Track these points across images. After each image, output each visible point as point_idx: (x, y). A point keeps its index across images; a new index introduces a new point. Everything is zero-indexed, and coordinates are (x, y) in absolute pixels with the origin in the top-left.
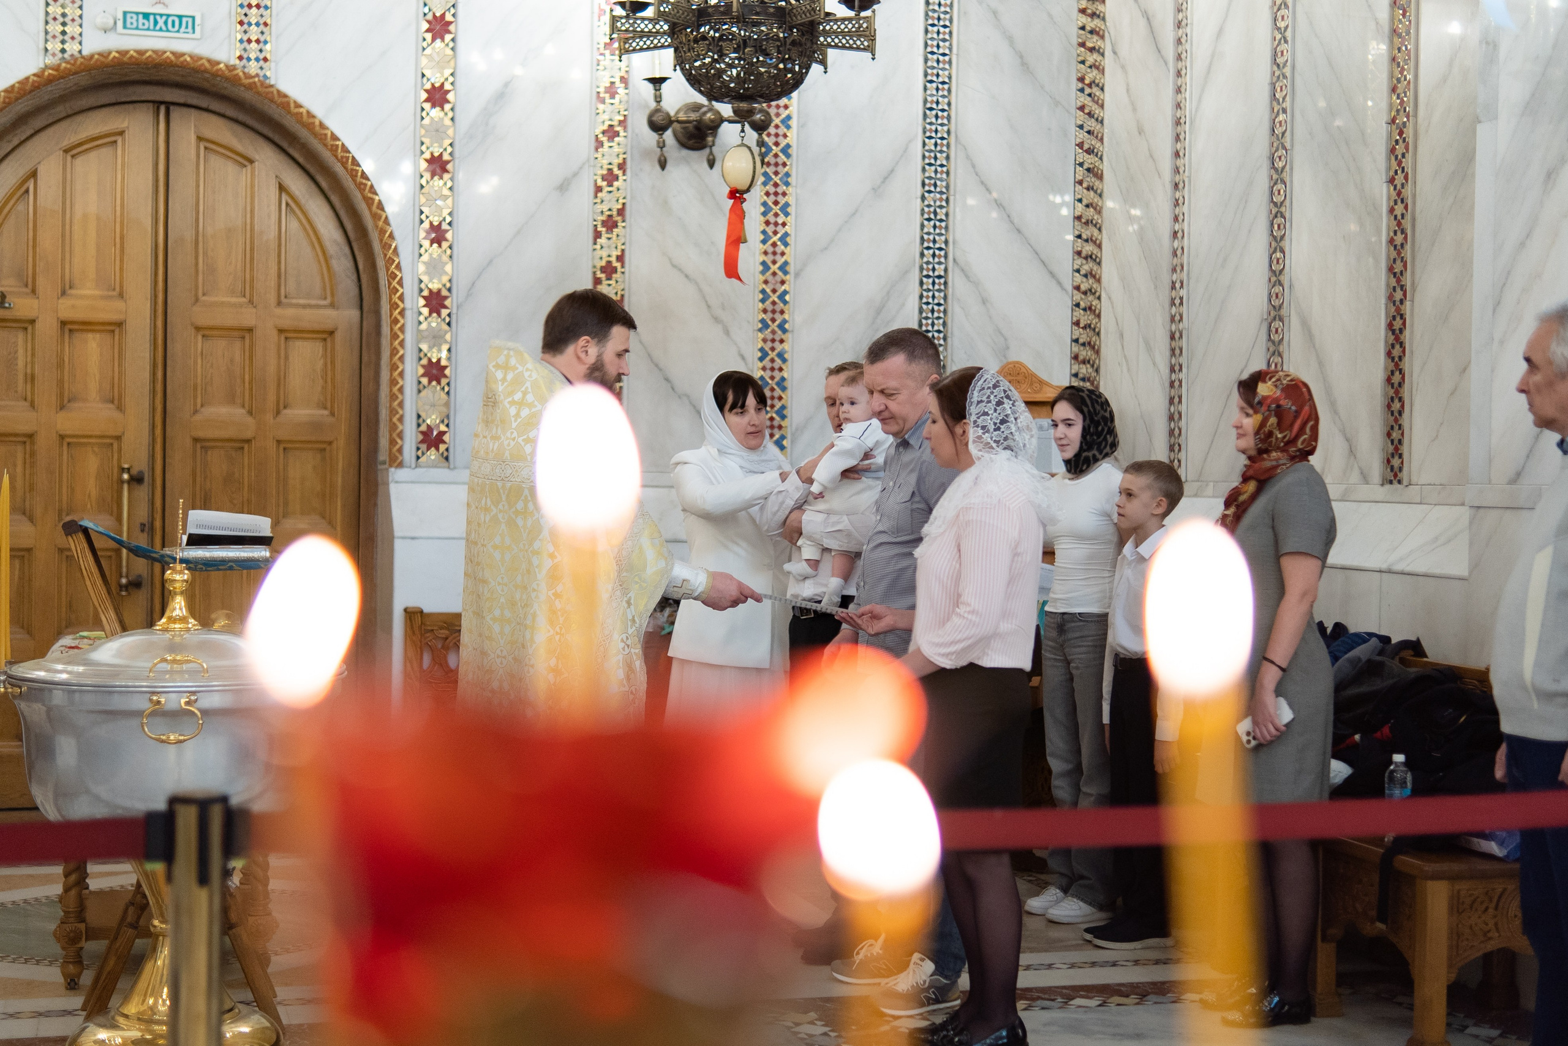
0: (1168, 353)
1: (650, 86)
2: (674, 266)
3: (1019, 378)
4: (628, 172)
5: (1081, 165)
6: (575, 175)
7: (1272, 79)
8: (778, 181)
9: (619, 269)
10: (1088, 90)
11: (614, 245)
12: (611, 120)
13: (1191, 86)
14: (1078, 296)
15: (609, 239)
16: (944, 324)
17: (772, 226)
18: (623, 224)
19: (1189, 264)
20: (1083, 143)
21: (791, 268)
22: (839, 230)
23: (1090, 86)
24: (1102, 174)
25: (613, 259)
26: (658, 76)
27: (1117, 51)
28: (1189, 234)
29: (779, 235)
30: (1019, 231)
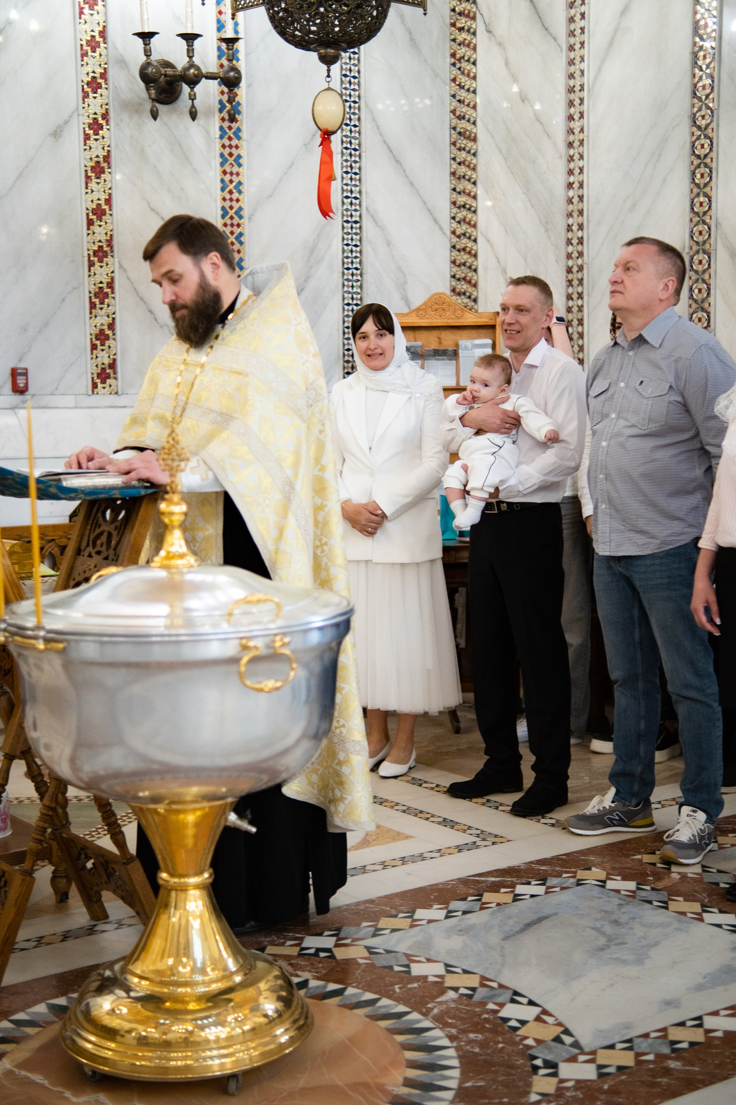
0: (564, 284)
1: (140, 41)
2: (152, 210)
3: (444, 306)
4: (112, 122)
5: (454, 129)
6: (66, 122)
7: (693, 49)
8: (232, 135)
9: (108, 212)
10: (458, 65)
11: (103, 190)
12: (94, 72)
13: (589, 58)
14: (455, 240)
15: (98, 183)
16: (360, 263)
17: (228, 175)
18: (109, 170)
19: (588, 210)
20: (455, 110)
21: (245, 213)
22: (280, 180)
23: (459, 60)
24: (475, 137)
25: (102, 202)
26: (147, 31)
27: (491, 29)
28: (588, 184)
29: (234, 184)
30: (412, 184)
